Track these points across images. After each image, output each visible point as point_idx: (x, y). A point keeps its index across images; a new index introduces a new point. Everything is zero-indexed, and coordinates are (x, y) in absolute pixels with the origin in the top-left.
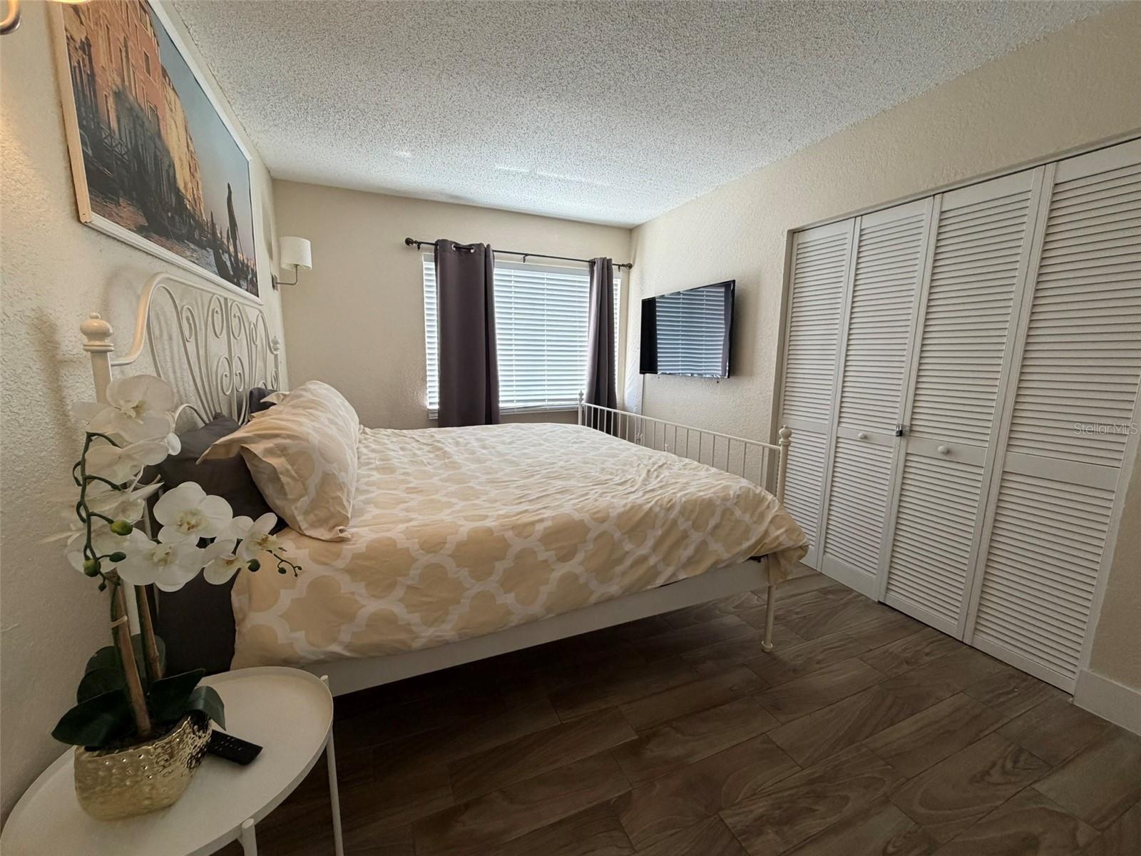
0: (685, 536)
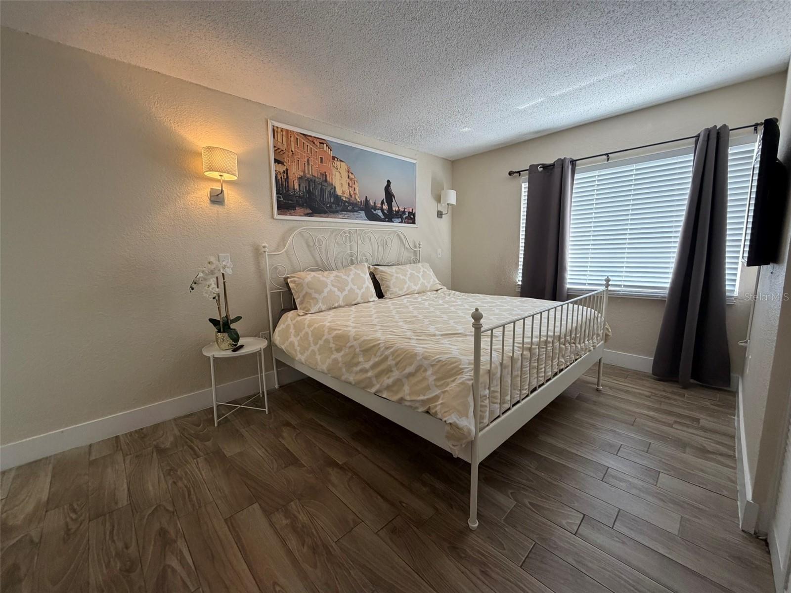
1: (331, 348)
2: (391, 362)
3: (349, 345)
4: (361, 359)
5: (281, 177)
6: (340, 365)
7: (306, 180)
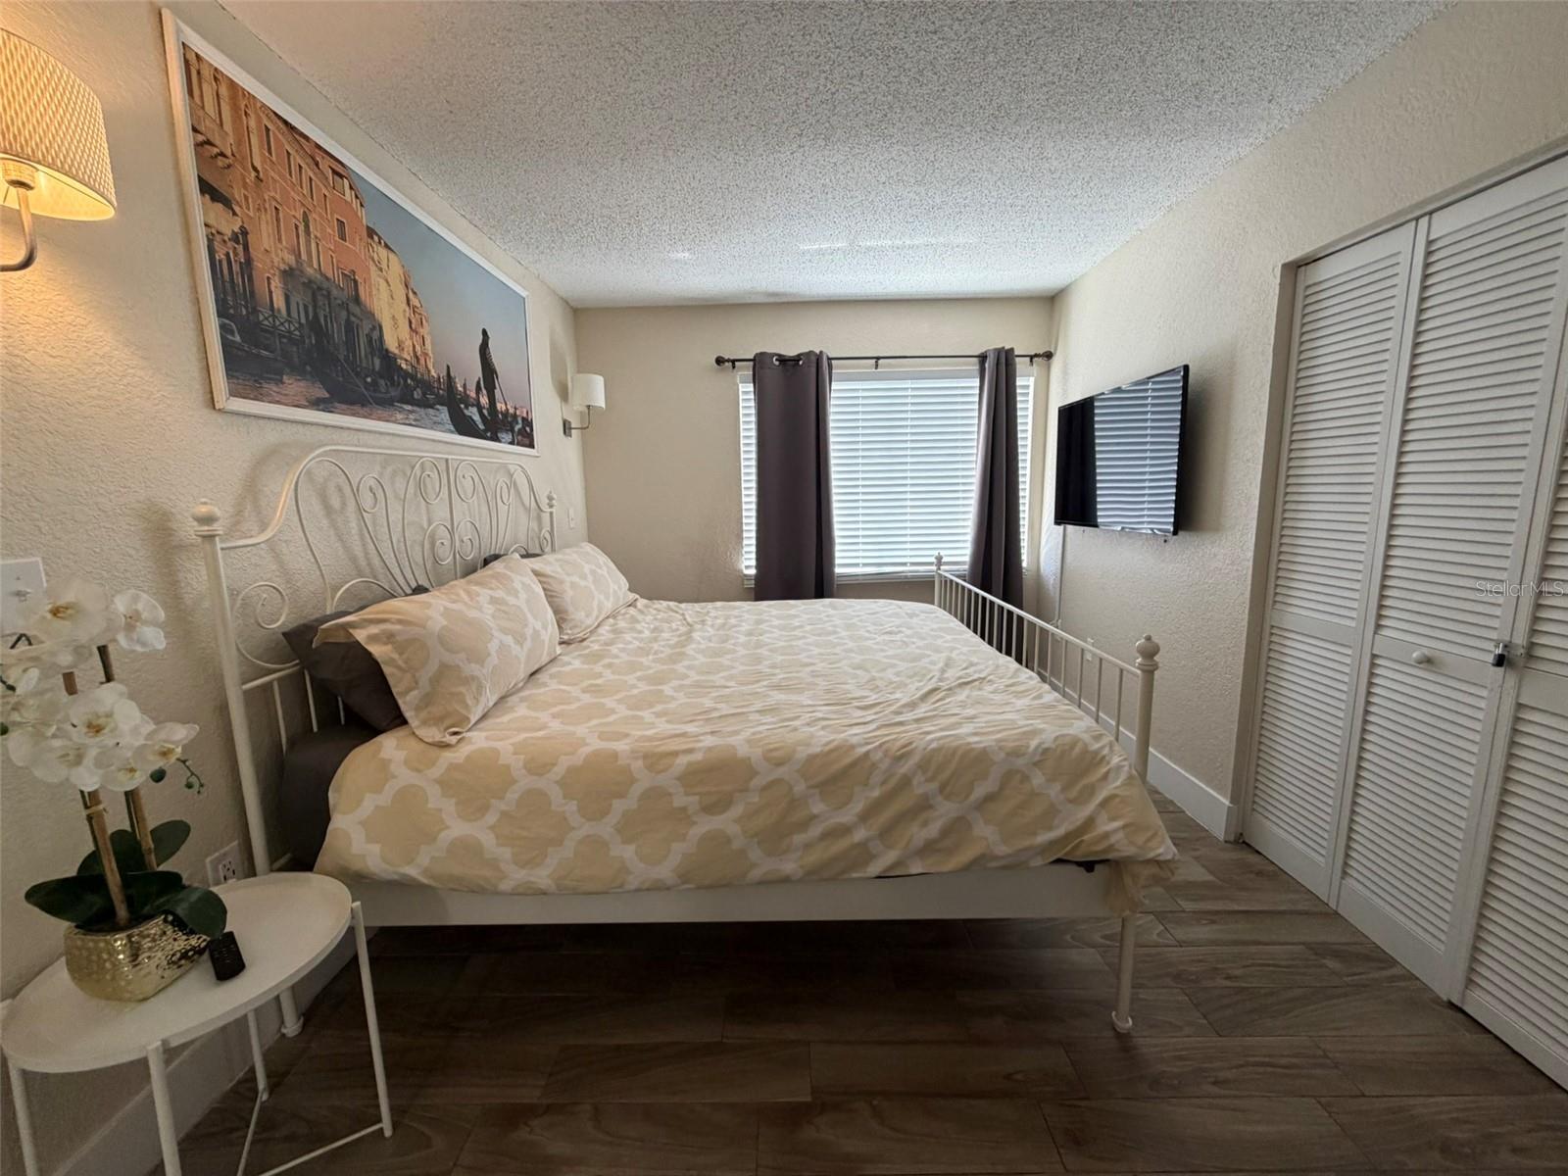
0: (924, 806)
1: (684, 809)
2: (920, 787)
3: (757, 782)
4: (818, 807)
5: (228, 255)
6: (736, 845)
7: (304, 283)
